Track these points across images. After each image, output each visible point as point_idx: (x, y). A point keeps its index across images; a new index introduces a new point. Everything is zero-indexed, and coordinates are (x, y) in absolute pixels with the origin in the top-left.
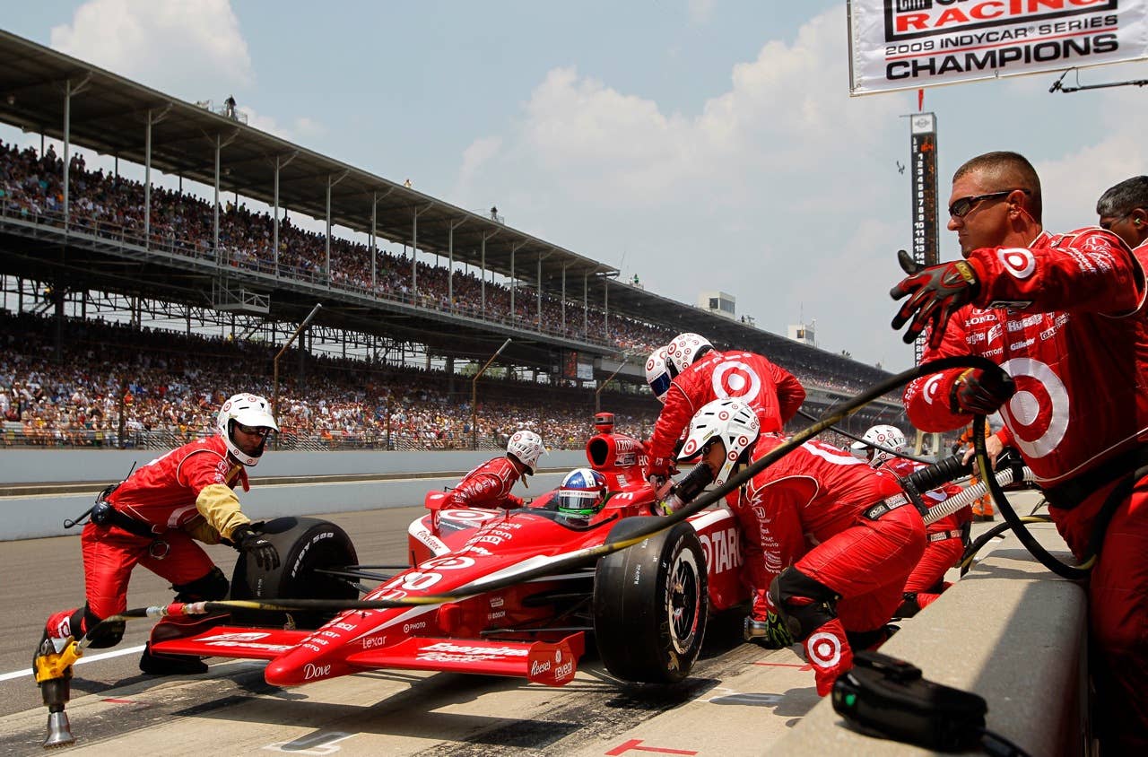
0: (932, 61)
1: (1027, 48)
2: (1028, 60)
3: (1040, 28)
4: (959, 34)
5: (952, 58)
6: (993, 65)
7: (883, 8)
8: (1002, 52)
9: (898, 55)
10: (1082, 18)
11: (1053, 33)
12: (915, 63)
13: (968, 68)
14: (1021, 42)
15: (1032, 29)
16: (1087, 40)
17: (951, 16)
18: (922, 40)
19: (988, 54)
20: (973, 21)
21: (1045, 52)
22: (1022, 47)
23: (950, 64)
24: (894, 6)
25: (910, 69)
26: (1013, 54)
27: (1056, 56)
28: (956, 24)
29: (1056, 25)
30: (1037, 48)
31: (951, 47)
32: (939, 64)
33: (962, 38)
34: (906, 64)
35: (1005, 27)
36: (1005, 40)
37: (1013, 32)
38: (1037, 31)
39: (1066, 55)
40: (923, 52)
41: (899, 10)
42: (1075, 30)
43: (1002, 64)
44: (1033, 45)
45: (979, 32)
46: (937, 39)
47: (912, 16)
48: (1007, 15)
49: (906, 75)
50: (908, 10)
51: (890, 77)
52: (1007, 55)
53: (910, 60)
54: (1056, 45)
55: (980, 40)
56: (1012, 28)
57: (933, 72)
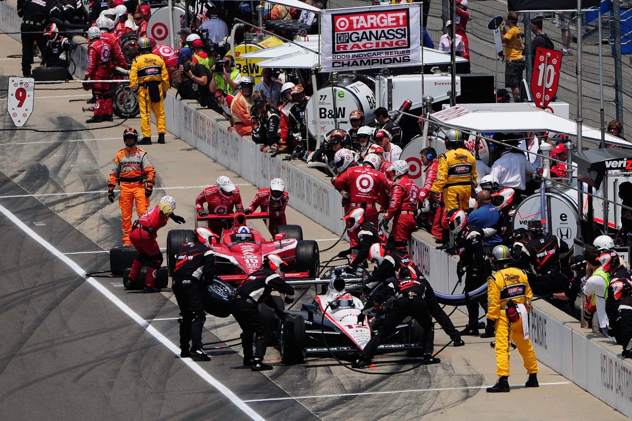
0: (349, 62)
1: (381, 60)
2: (381, 63)
3: (385, 53)
4: (359, 53)
5: (356, 62)
6: (369, 64)
7: (332, 42)
8: (373, 60)
9: (337, 59)
10: (399, 50)
11: (390, 55)
12: (343, 62)
13: (361, 65)
14: (379, 57)
15: (383, 53)
16: (400, 58)
17: (355, 46)
18: (345, 54)
19: (368, 60)
20: (363, 49)
21: (386, 61)
22: (379, 59)
23: (355, 63)
24: (336, 41)
25: (341, 64)
26: (376, 61)
27: (390, 62)
28: (357, 49)
29: (391, 52)
30: (385, 60)
31: (355, 58)
32: (351, 64)
33: (359, 55)
34: (340, 63)
35: (374, 52)
36: (374, 56)
37: (376, 54)
38: (384, 54)
39: (394, 62)
40: (346, 59)
41: (337, 43)
42: (397, 54)
43: (372, 64)
44: (383, 58)
45: (365, 53)
46: (351, 54)
47: (342, 45)
48: (374, 48)
49: (340, 66)
50: (341, 43)
51: (333, 66)
52: (374, 61)
53: (341, 62)
54: (390, 59)
55: (365, 55)
56: (376, 52)
57: (349, 66)
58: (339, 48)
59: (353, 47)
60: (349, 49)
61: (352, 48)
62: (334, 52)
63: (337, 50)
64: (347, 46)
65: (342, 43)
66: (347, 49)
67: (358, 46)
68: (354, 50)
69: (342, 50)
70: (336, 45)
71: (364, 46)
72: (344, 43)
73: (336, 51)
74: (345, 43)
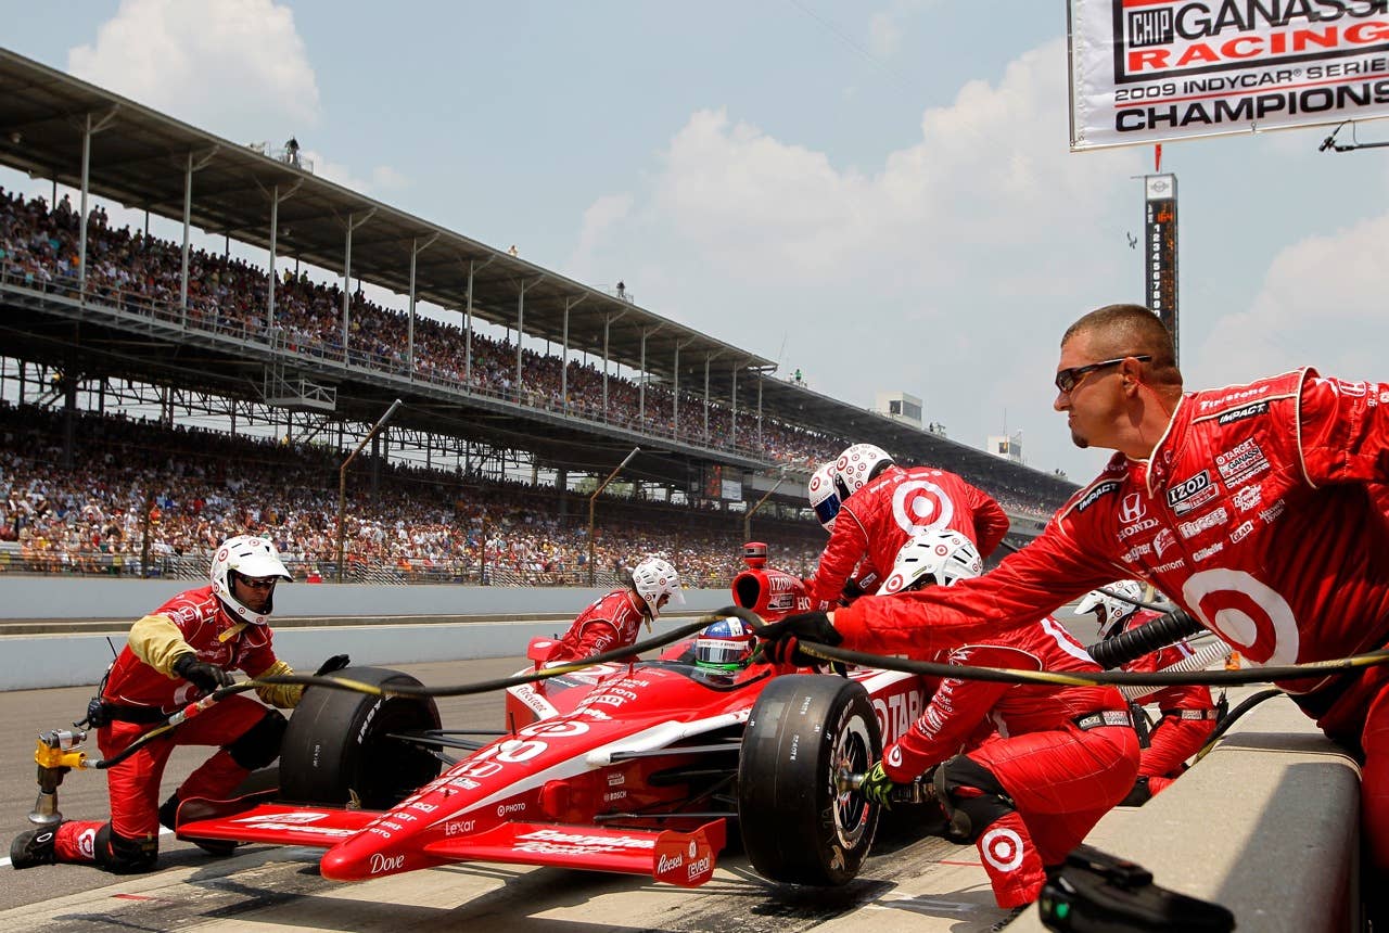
0: (1173, 109)
1: (1292, 96)
2: (1292, 111)
3: (1309, 71)
4: (1207, 77)
5: (1198, 107)
6: (1250, 116)
7: (1112, 42)
8: (1261, 100)
9: (1130, 101)
10: (1360, 59)
11: (1324, 78)
12: (1152, 111)
13: (1218, 118)
14: (1284, 88)
15: (1298, 71)
16: (1366, 87)
17: (1197, 54)
18: (1160, 83)
19: (1243, 102)
20: (1225, 60)
21: (1313, 101)
22: (1286, 93)
23: (1196, 114)
24: (1126, 39)
25: (1145, 119)
26: (1275, 102)
27: (1328, 105)
29: (1328, 68)
30: (1305, 96)
31: (1197, 92)
32: (1181, 114)
33: (1210, 81)
34: (1140, 113)
35: (1266, 69)
36: (1265, 85)
37: (1274, 76)
38: (1305, 73)
39: (1341, 105)
40: (1161, 97)
41: (1132, 45)
42: (1352, 74)
43: (1261, 115)
44: (1299, 92)
45: (1232, 74)
46: (1179, 82)
47: (1148, 53)
48: (1267, 54)
49: (1141, 126)
50: (1143, 45)
51: (1120, 128)
52: (1267, 103)
53: (1145, 109)
54: (1328, 93)
55: (1233, 84)
56: (1273, 70)
57: (1174, 124)
58: (1137, 61)
59: (1188, 57)
60: (1171, 63)
61: (1183, 61)
62: (1120, 78)
63: (1132, 69)
64: (1167, 54)
65: (1148, 44)
66: (1164, 65)
67: (1207, 53)
68: (1191, 65)
69: (1147, 69)
70: (1127, 50)
71: (1229, 49)
72: (1154, 43)
73: (1127, 72)
74: (1160, 43)
